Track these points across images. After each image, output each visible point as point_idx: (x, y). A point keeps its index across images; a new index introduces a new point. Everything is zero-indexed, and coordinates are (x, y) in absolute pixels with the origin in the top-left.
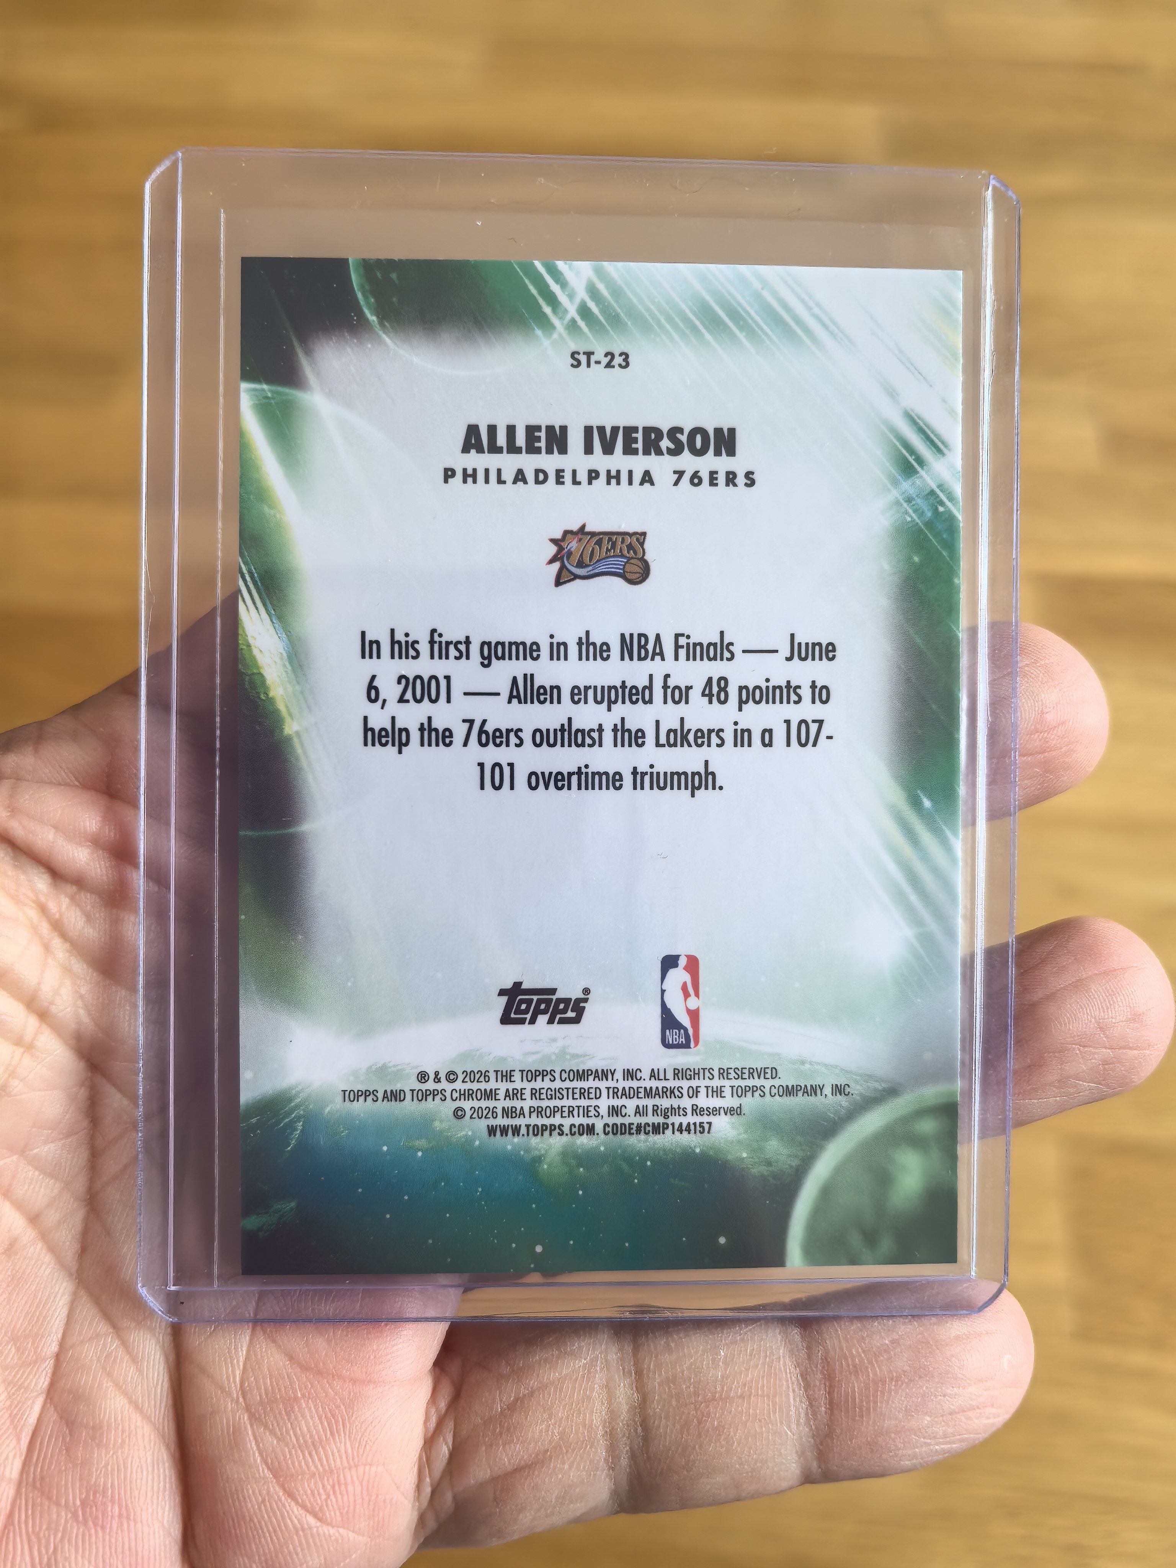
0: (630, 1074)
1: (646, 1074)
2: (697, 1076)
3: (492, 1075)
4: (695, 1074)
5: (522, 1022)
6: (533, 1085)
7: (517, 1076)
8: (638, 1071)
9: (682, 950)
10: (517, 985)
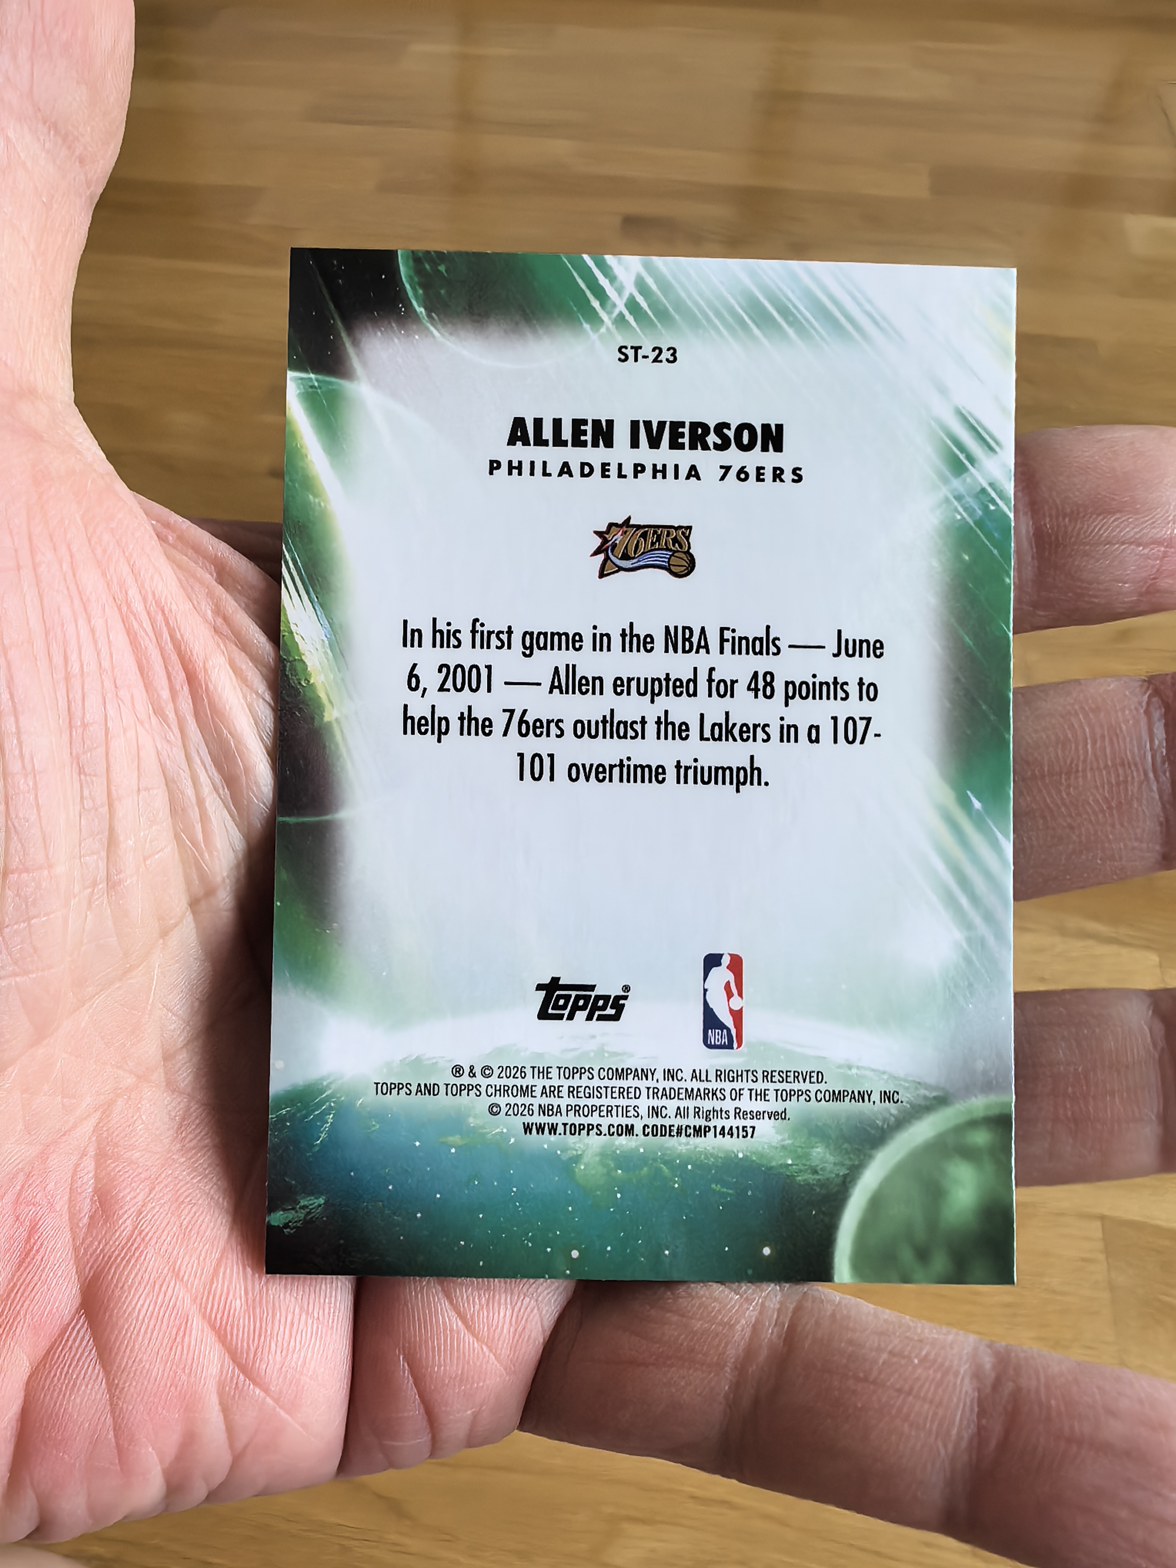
0: (670, 1074)
1: (687, 1075)
2: (740, 1078)
3: (529, 1072)
4: (738, 1076)
5: (560, 1017)
6: (571, 1082)
7: (554, 1073)
8: (679, 1071)
9: (726, 949)
10: (555, 980)
